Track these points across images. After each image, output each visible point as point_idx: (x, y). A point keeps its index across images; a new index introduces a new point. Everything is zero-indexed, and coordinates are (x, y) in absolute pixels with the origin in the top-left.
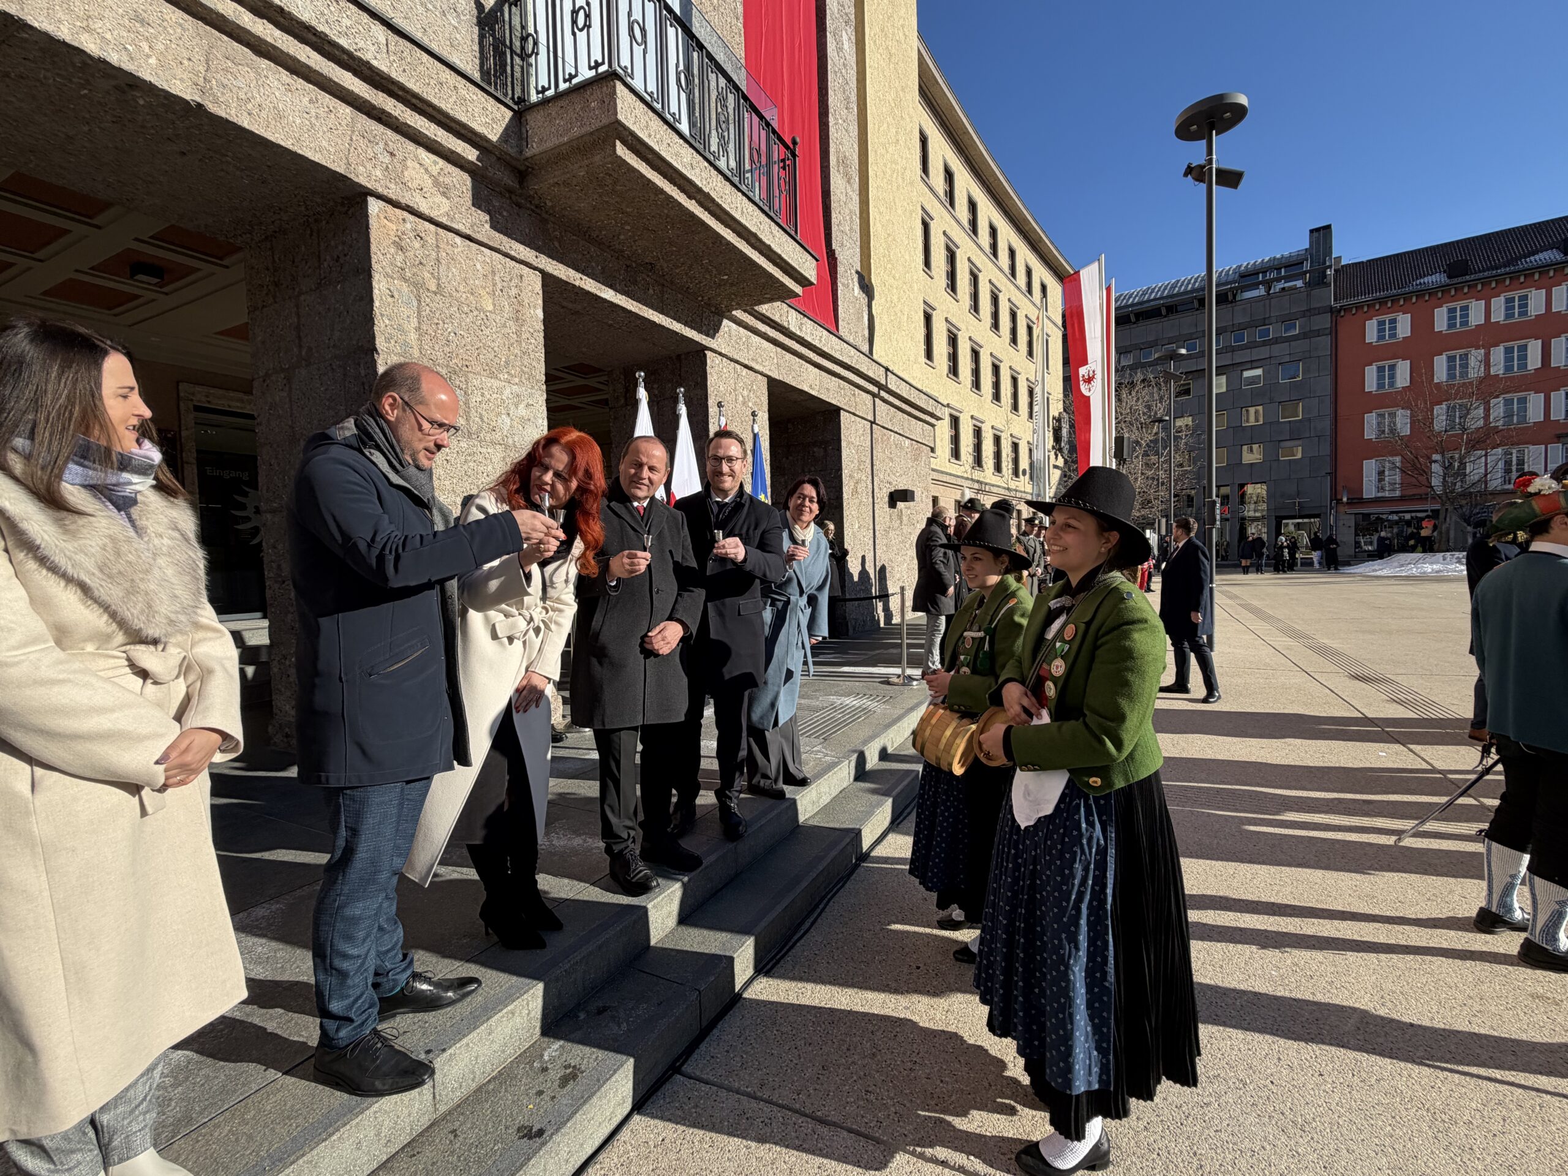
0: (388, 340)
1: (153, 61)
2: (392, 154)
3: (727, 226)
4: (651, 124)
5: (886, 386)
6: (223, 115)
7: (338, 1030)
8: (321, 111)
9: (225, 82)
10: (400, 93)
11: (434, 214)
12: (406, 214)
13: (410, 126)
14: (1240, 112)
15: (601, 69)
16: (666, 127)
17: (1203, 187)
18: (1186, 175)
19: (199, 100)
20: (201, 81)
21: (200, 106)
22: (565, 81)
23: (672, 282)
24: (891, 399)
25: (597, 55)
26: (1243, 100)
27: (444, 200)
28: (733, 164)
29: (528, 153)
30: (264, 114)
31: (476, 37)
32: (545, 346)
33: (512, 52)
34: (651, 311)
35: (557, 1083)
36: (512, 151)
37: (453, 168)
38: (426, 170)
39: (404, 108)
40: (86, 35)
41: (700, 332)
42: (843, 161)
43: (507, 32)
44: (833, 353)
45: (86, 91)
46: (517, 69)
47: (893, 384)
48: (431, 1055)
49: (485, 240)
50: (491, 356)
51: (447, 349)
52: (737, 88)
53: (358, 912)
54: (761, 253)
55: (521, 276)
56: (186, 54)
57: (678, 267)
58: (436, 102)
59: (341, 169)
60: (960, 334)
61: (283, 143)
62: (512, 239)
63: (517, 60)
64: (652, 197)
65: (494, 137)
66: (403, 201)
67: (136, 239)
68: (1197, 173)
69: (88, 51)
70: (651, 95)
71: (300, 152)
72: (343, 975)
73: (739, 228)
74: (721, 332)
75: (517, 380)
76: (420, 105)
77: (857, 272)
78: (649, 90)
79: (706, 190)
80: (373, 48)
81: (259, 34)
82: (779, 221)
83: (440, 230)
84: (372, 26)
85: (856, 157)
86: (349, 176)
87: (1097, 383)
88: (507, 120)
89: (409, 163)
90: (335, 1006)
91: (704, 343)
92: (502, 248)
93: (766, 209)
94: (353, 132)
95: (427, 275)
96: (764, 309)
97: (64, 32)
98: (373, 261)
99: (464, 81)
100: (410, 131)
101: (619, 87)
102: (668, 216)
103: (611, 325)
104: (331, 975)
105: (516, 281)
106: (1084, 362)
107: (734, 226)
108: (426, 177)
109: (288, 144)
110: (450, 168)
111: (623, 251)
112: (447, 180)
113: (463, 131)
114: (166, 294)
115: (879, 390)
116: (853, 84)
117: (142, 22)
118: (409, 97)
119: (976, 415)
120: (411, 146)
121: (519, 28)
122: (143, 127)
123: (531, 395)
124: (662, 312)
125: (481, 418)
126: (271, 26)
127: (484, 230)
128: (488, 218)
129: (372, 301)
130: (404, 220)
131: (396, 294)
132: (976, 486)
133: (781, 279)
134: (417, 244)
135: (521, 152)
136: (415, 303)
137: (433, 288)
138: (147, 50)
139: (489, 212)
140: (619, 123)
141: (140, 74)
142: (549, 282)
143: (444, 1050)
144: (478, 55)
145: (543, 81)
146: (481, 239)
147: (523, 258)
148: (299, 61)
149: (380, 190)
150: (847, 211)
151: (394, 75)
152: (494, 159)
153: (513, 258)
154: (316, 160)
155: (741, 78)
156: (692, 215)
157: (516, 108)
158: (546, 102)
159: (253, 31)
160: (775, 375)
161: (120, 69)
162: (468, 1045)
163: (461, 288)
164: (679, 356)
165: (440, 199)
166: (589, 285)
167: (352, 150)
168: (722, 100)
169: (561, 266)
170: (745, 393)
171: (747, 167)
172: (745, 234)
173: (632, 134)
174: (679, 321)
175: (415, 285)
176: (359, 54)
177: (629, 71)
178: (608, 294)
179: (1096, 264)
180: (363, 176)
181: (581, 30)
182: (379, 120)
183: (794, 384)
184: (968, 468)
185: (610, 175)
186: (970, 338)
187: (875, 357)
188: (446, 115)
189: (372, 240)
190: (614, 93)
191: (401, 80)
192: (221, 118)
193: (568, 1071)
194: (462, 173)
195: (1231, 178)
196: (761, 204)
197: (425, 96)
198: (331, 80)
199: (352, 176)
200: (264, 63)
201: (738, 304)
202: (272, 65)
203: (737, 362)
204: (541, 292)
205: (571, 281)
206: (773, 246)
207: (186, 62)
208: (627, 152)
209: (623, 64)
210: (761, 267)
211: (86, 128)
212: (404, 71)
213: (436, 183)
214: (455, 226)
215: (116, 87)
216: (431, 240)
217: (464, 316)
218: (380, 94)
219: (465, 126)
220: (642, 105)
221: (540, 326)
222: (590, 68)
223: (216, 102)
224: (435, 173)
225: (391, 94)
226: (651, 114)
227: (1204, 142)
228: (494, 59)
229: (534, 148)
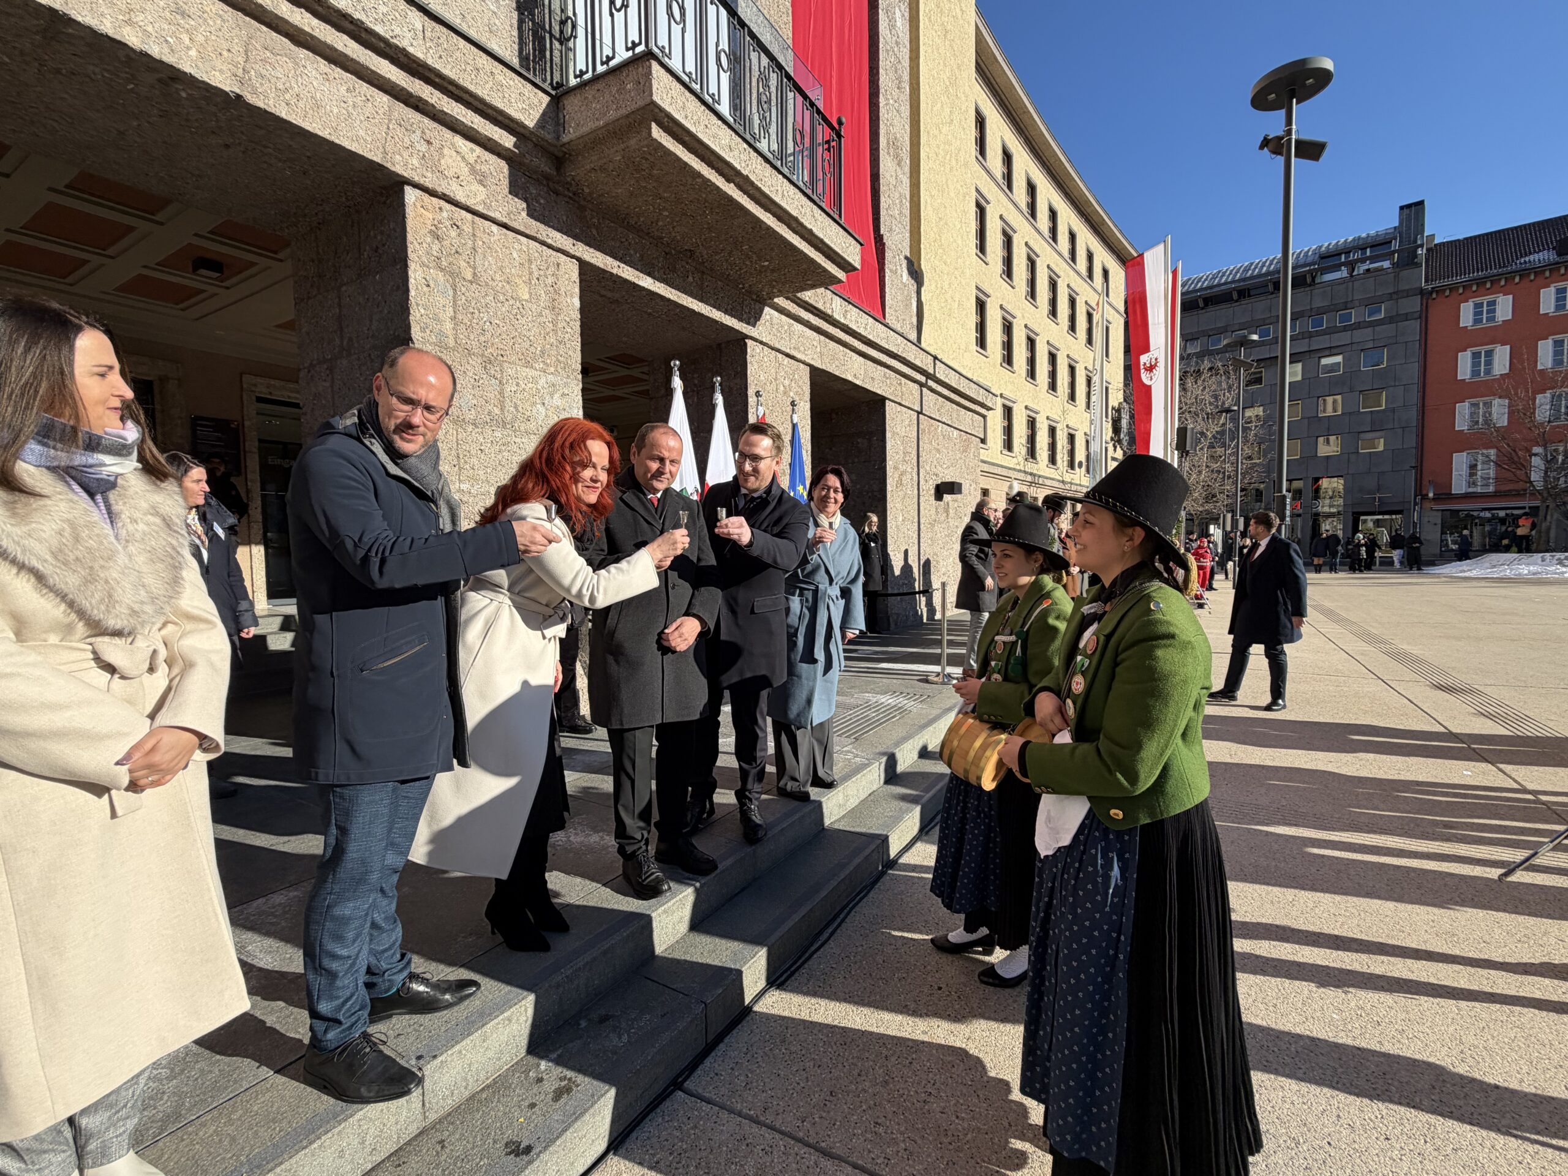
0: (423, 330)
1: (193, 53)
2: (429, 142)
3: (767, 210)
4: (688, 104)
5: (934, 375)
6: (261, 105)
7: (326, 1032)
8: (359, 100)
9: (264, 72)
10: (437, 80)
11: (470, 203)
12: (443, 203)
13: (446, 114)
14: (1323, 78)
15: (639, 50)
16: (703, 107)
17: (1280, 160)
18: (1262, 147)
19: (238, 91)
20: (240, 72)
21: (239, 97)
22: (602, 63)
23: (712, 270)
24: (939, 389)
25: (634, 36)
26: (1328, 64)
27: (481, 188)
28: (775, 147)
29: (565, 138)
30: (301, 104)
31: (515, 22)
32: (582, 335)
33: (552, 36)
34: (690, 299)
35: (551, 1096)
36: (549, 137)
37: (491, 155)
38: (463, 158)
39: (441, 95)
40: (128, 28)
41: (741, 320)
42: (893, 143)
43: (547, 16)
44: (878, 341)
45: (132, 86)
46: (556, 53)
47: (941, 373)
48: (422, 1062)
49: (522, 229)
50: (527, 345)
51: (482, 339)
52: (780, 67)
53: (347, 912)
54: (802, 237)
55: (558, 265)
56: (225, 45)
57: (717, 253)
58: (472, 88)
59: (377, 158)
60: (1015, 321)
61: (320, 133)
62: (549, 226)
63: (556, 44)
64: (690, 181)
65: (530, 123)
66: (439, 190)
67: (196, 235)
68: (1275, 145)
69: (130, 44)
70: (689, 75)
71: (337, 141)
72: (333, 976)
73: (779, 212)
74: (762, 321)
75: (552, 369)
76: (457, 92)
77: (906, 258)
78: (687, 71)
79: (745, 172)
80: (409, 35)
81: (296, 23)
82: (823, 205)
83: (477, 219)
84: (409, 13)
85: (907, 139)
86: (385, 164)
87: (1160, 372)
88: (544, 105)
89: (446, 151)
90: (324, 1007)
91: (744, 331)
92: (539, 236)
93: (809, 192)
94: (390, 120)
95: (463, 264)
96: (807, 296)
97: (107, 27)
98: (410, 250)
99: (501, 67)
100: (447, 119)
101: (655, 66)
102: (706, 201)
103: (650, 314)
104: (321, 975)
105: (552, 269)
106: (1146, 349)
107: (775, 210)
108: (463, 165)
109: (325, 133)
110: (487, 155)
111: (662, 238)
112: (484, 168)
113: (500, 118)
114: (228, 288)
115: (926, 379)
116: (906, 63)
117: (183, 14)
118: (446, 84)
119: (1031, 405)
120: (448, 134)
121: (558, 11)
122: (187, 120)
123: (566, 384)
124: (701, 300)
125: (516, 407)
126: (308, 15)
127: (521, 218)
128: (524, 205)
129: (407, 290)
130: (440, 209)
131: (432, 285)
132: (1029, 478)
133: (823, 264)
134: (453, 233)
135: (558, 138)
136: (451, 292)
137: (469, 277)
138: (187, 41)
139: (526, 200)
140: (653, 103)
141: (180, 67)
142: (586, 270)
143: (435, 1057)
144: (517, 40)
145: (581, 65)
146: (518, 227)
147: (560, 246)
148: (336, 50)
149: (416, 179)
150: (897, 195)
151: (430, 62)
152: (530, 145)
153: (550, 246)
154: (353, 149)
155: (787, 60)
156: (731, 199)
157: (553, 93)
158: (583, 85)
159: (291, 20)
160: (818, 364)
161: (161, 62)
162: (460, 1052)
163: (498, 277)
164: (719, 345)
165: (476, 187)
166: (627, 273)
167: (389, 138)
168: (764, 79)
169: (598, 254)
170: (787, 382)
171: (790, 150)
172: (786, 218)
173: (668, 116)
174: (719, 309)
175: (451, 274)
176: (395, 41)
177: (667, 51)
178: (646, 282)
179: (1162, 246)
180: (401, 164)
181: (619, 10)
182: (417, 108)
183: (837, 373)
184: (1021, 459)
185: (647, 159)
186: (1026, 326)
187: (923, 345)
188: (482, 101)
189: (408, 229)
190: (650, 73)
191: (437, 66)
192: (259, 108)
193: (563, 1084)
194: (499, 160)
195: (1311, 150)
196: (804, 188)
197: (461, 82)
198: (367, 68)
199: (388, 165)
200: (303, 53)
201: (779, 291)
202: (311, 54)
203: (778, 351)
204: (578, 281)
205: (609, 269)
206: (815, 230)
207: (225, 53)
208: (663, 134)
209: (660, 44)
210: (802, 252)
211: (135, 123)
212: (440, 57)
213: (473, 171)
214: (491, 214)
215: (160, 80)
216: (467, 228)
217: (499, 305)
218: (417, 81)
219: (501, 112)
220: (679, 86)
221: (577, 315)
222: (628, 49)
223: (255, 92)
224: (472, 161)
225: (428, 81)
226: (687, 94)
227: (1283, 112)
228: (534, 44)
229: (571, 134)
